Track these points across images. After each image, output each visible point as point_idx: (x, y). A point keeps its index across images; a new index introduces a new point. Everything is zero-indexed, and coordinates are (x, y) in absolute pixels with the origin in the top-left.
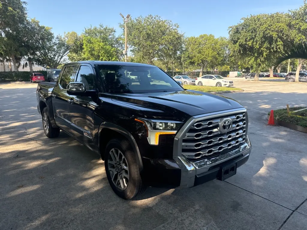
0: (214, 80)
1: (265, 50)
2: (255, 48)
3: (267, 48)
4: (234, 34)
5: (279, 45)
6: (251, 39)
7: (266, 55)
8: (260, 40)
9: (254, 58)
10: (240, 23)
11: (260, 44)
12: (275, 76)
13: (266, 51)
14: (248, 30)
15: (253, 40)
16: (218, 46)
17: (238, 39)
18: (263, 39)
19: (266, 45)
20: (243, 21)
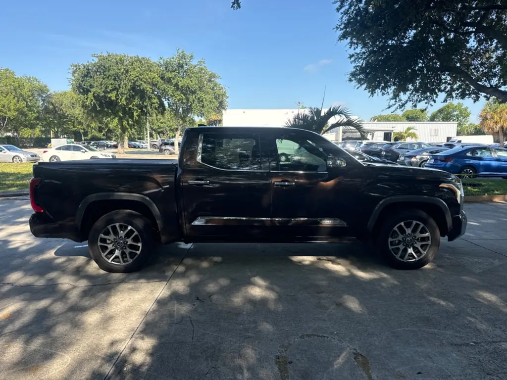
0: (84, 152)
1: (136, 108)
2: (121, 103)
3: (138, 106)
4: (83, 77)
5: (154, 103)
6: (113, 90)
7: (137, 116)
8: (127, 93)
9: (117, 118)
10: (94, 63)
11: (126, 99)
12: (130, 146)
13: (136, 110)
14: (108, 75)
15: (117, 92)
16: (25, 91)
17: (91, 86)
18: (131, 92)
19: (137, 101)
20: (96, 60)
